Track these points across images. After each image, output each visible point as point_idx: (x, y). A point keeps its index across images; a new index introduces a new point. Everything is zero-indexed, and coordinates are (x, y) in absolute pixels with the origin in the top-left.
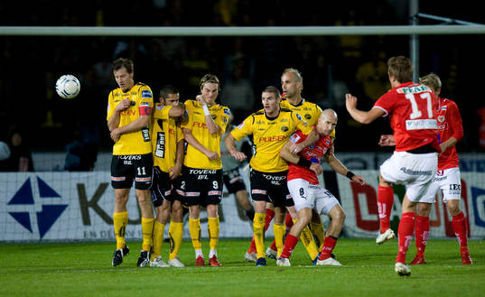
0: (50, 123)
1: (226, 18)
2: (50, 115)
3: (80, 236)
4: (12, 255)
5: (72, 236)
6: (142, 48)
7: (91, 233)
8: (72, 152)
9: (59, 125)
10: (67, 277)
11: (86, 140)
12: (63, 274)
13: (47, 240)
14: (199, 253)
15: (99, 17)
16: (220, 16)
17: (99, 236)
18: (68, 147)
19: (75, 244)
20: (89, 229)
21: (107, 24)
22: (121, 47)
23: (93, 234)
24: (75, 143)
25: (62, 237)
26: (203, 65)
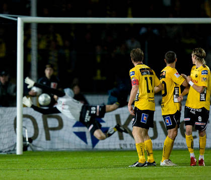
0: (99, 77)
1: (208, 13)
2: (99, 72)
3: (118, 147)
4: (75, 158)
5: (112, 147)
6: (155, 31)
7: (124, 145)
8: (112, 94)
9: (104, 78)
10: (108, 171)
11: (121, 88)
12: (106, 170)
13: (96, 149)
15: (130, 12)
16: (205, 11)
17: (129, 147)
18: (110, 91)
19: (114, 151)
20: (122, 142)
21: (134, 16)
22: (143, 30)
25: (106, 147)
26: (193, 41)
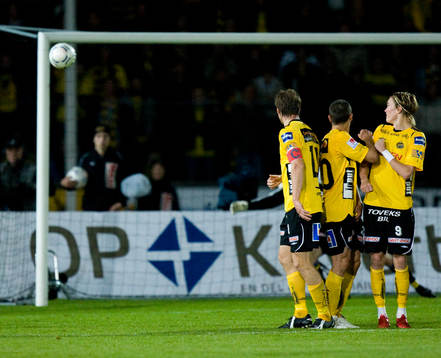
0: (199, 150)
1: (419, 22)
2: (199, 141)
3: (237, 291)
4: (154, 314)
5: (226, 290)
6: (313, 60)
7: (250, 287)
9: (211, 153)
10: (218, 340)
11: (245, 173)
12: (215, 337)
13: (196, 295)
14: (382, 311)
15: (262, 21)
16: (411, 20)
17: (259, 291)
18: (222, 180)
19: (231, 299)
20: (247, 281)
21: (271, 29)
22: (289, 57)
23: (253, 288)
24: (232, 176)
25: (214, 291)
26: (389, 80)
